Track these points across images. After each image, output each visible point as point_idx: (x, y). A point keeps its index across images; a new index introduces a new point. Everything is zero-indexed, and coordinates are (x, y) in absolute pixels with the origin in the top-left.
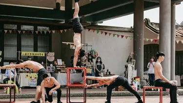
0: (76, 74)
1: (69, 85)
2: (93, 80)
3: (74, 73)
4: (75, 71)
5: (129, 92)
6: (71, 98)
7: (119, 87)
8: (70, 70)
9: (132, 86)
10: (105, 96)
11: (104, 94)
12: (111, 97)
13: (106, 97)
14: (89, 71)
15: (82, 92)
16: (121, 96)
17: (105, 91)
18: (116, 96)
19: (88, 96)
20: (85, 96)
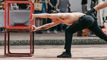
0: (18, 11)
1: (7, 27)
2: (44, 19)
3: (15, 9)
4: (17, 7)
5: (98, 38)
6: (10, 47)
7: (84, 31)
8: (9, 4)
9: (103, 30)
10: (62, 44)
11: (61, 41)
12: (72, 46)
13: (64, 46)
14: (39, 6)
15: (27, 38)
16: (86, 44)
17: (62, 37)
18: (79, 44)
19: (37, 44)
20: (32, 44)
